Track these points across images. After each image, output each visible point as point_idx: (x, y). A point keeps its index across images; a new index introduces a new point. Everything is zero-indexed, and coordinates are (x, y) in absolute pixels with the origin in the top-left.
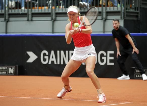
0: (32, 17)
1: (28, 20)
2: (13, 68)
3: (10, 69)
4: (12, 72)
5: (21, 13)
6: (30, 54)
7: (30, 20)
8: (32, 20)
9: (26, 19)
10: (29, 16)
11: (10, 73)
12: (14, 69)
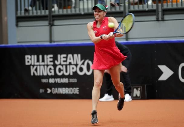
0: (163, 15)
1: (158, 20)
2: (139, 89)
3: (135, 90)
4: (138, 95)
5: (147, 9)
6: (163, 68)
7: (160, 19)
8: (163, 20)
9: (154, 18)
10: (158, 14)
11: (134, 95)
12: (140, 91)
